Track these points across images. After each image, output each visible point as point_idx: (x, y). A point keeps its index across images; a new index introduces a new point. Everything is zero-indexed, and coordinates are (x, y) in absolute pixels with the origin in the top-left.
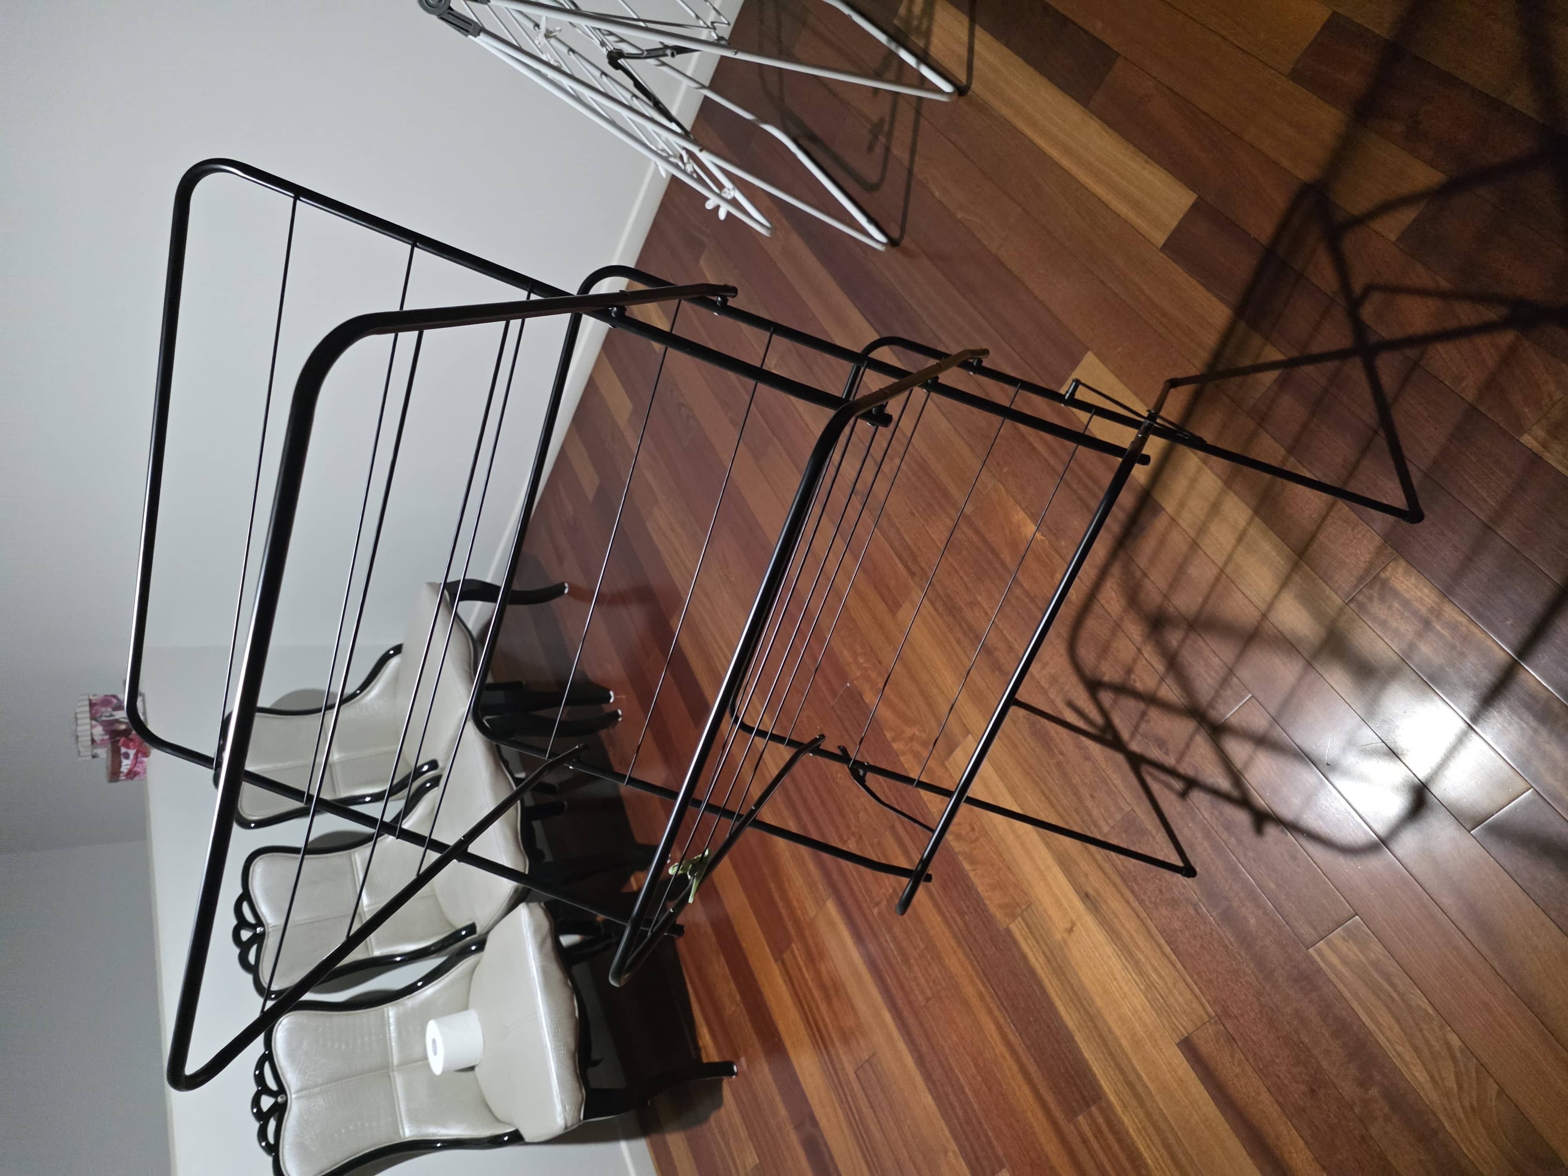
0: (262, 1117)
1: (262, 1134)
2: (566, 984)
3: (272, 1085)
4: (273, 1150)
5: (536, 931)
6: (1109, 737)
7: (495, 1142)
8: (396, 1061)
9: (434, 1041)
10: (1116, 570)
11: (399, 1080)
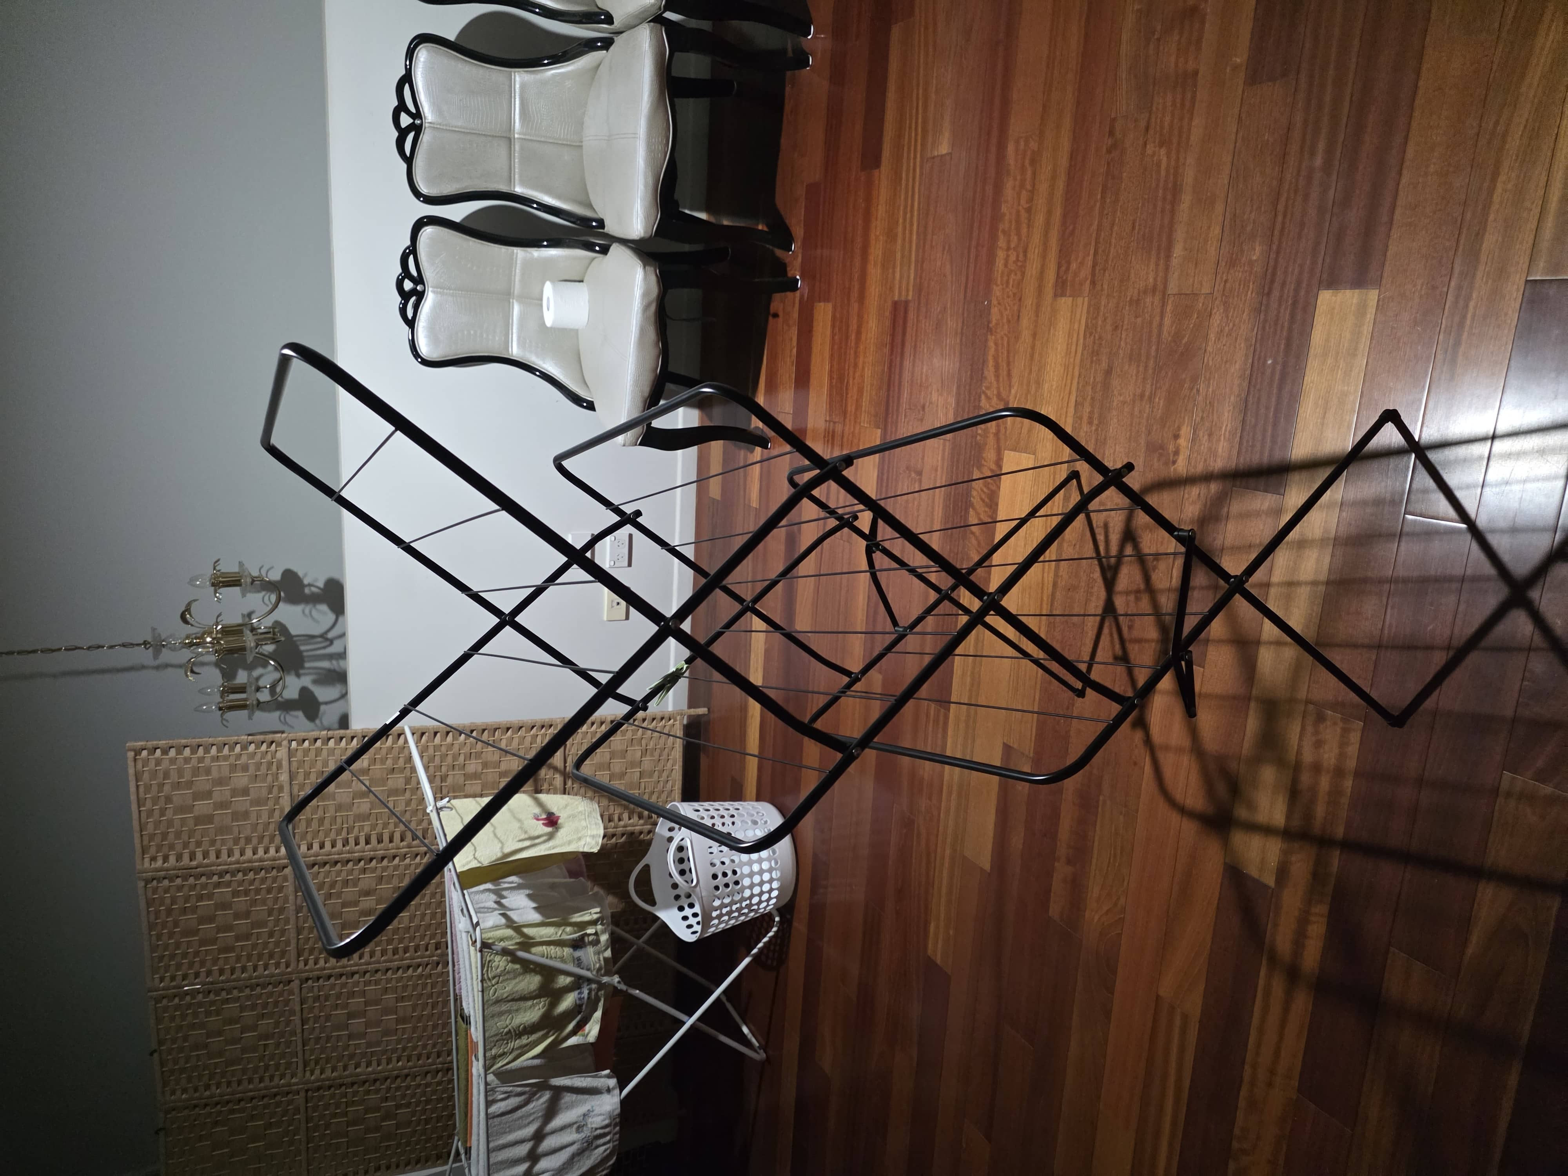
0: (405, 296)
1: (403, 311)
2: (657, 344)
3: (414, 272)
4: (411, 323)
5: (645, 295)
6: (1109, 575)
7: (577, 400)
8: (516, 292)
9: (548, 299)
10: (1214, 487)
11: (516, 309)
